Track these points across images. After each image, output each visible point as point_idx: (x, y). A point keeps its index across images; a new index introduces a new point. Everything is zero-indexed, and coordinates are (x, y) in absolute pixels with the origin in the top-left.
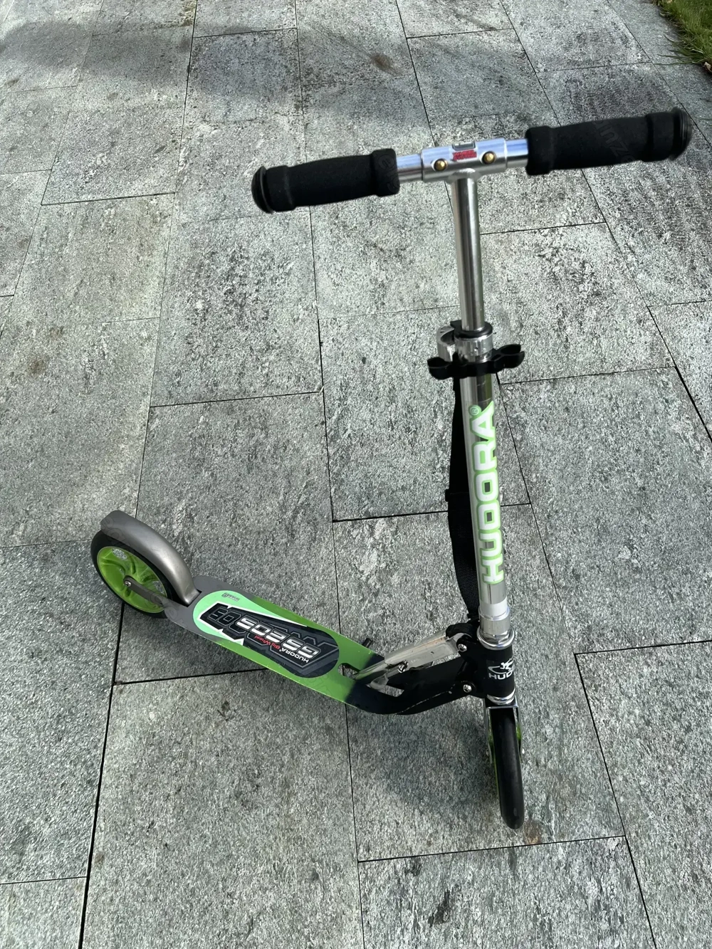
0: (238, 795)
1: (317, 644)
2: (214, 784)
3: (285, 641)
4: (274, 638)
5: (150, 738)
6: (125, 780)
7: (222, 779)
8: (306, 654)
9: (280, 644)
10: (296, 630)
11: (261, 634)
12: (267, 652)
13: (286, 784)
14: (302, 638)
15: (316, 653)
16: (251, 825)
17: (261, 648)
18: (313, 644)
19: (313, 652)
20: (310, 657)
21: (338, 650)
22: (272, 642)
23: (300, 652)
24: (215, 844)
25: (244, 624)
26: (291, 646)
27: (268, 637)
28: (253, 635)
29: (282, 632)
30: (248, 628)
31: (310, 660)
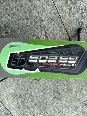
0: (55, 98)
1: (75, 53)
2: (46, 99)
3: (58, 59)
4: (52, 60)
5: (16, 97)
6: (17, 109)
7: (48, 96)
8: (72, 61)
9: (57, 62)
10: (60, 50)
11: (45, 61)
12: (54, 70)
13: (68, 89)
14: (66, 54)
15: (77, 58)
16: (63, 102)
17: (50, 69)
18: (72, 54)
19: (75, 58)
20: (75, 62)
21: (86, 51)
22: (53, 63)
23: (69, 62)
24: (55, 110)
25: (33, 59)
26: (63, 61)
27: (49, 61)
28: (41, 64)
29: (54, 54)
30: (36, 61)
31: (76, 63)
